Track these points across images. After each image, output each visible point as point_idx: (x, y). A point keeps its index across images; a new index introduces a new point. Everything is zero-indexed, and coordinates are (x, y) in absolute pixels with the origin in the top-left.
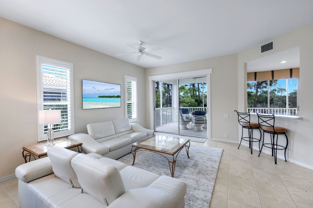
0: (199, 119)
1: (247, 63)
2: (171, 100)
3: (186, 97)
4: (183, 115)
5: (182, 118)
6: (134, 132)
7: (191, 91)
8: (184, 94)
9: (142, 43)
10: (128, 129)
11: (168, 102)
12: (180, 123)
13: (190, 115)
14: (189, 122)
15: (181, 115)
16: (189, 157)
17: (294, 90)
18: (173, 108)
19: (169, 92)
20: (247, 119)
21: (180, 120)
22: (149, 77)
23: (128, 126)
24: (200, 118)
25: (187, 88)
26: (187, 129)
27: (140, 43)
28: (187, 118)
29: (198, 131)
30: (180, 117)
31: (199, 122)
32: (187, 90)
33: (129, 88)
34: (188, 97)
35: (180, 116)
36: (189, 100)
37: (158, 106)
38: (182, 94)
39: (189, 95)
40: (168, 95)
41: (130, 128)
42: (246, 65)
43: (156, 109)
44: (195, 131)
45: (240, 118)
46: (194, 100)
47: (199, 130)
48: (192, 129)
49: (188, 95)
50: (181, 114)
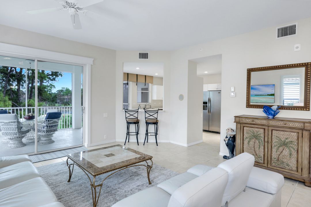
17: (62, 88)
42: (123, 64)
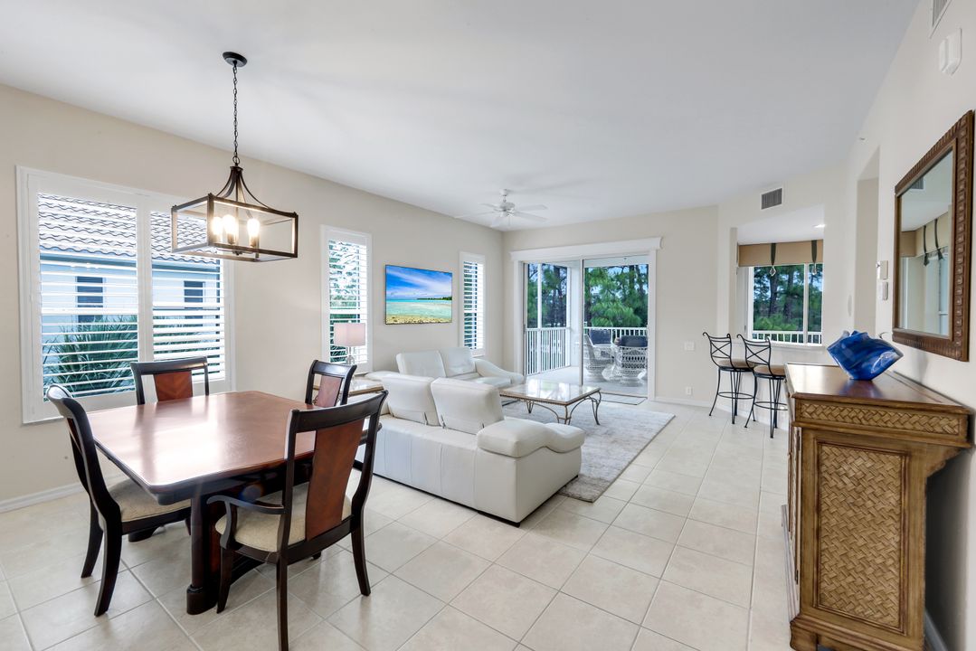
0: (631, 356)
1: (736, 229)
2: (563, 308)
3: (607, 301)
4: (594, 346)
5: (590, 353)
6: (481, 376)
7: (623, 283)
8: (602, 292)
9: (507, 193)
10: (470, 371)
11: (556, 315)
12: (584, 366)
13: (613, 346)
14: (608, 362)
15: (589, 346)
16: (598, 424)
18: (570, 328)
19: (560, 286)
20: (726, 350)
21: (586, 358)
22: (512, 253)
23: (470, 363)
24: (635, 352)
25: (611, 273)
26: (605, 381)
27: (503, 193)
28: (603, 354)
29: (628, 385)
30: (585, 351)
31: (634, 364)
32: (612, 280)
33: (468, 280)
34: (614, 301)
35: (585, 347)
36: (617, 308)
37: (532, 323)
38: (596, 290)
39: (618, 295)
40: (554, 295)
41: (473, 369)
42: (734, 231)
43: (528, 329)
44: (624, 385)
45: (714, 349)
46: (631, 309)
47: (633, 383)
48: (615, 381)
49: (613, 294)
50: (588, 342)
